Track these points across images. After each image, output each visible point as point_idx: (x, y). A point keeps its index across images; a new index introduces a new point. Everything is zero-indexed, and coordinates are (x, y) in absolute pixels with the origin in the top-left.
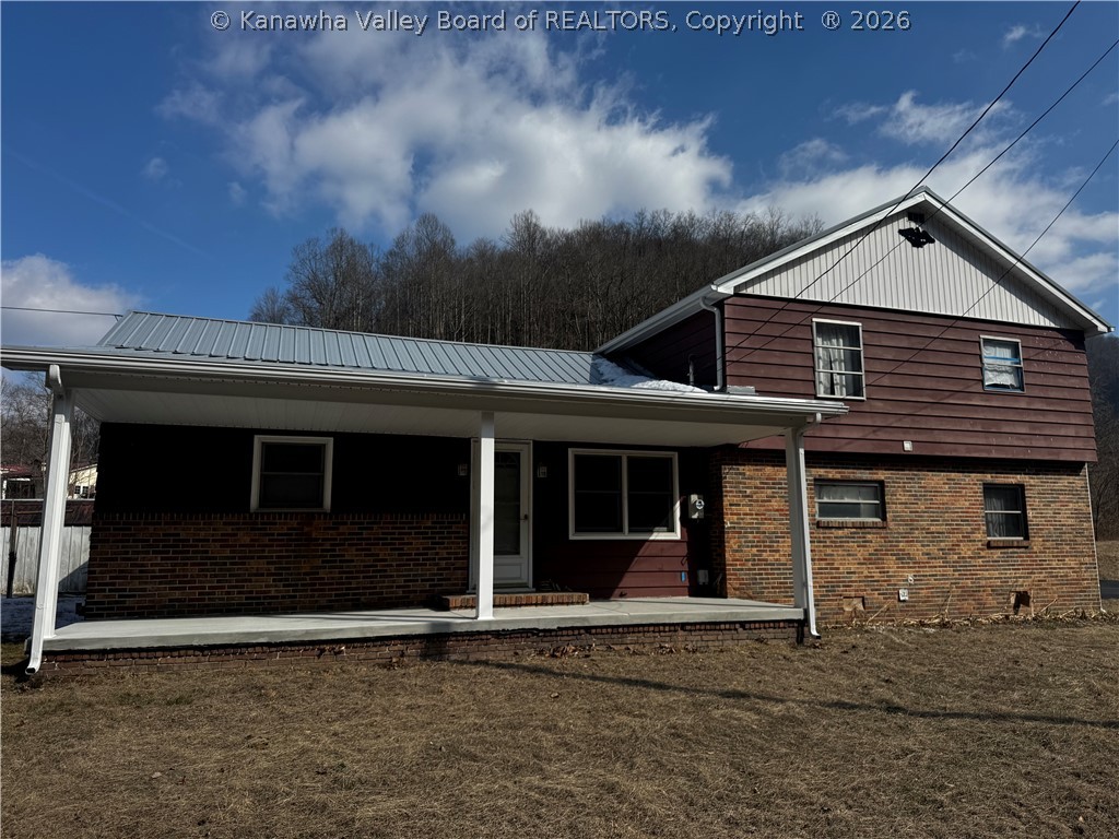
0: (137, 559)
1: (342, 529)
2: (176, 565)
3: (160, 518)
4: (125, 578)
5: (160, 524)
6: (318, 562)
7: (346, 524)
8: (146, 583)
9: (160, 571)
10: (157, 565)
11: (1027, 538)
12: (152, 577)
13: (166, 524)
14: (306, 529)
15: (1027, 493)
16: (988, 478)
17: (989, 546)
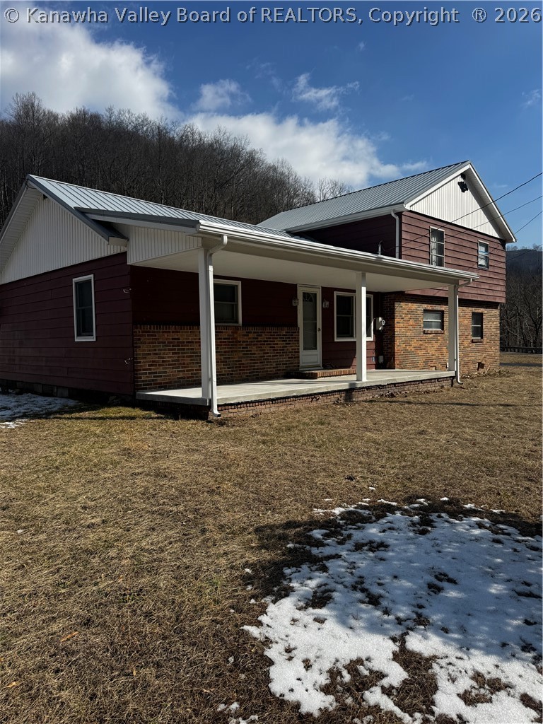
0: (160, 354)
1: (250, 335)
2: (179, 357)
3: (169, 328)
4: (156, 365)
5: (170, 332)
6: (241, 355)
7: (251, 332)
8: (166, 368)
9: (173, 361)
10: (171, 357)
11: (482, 338)
12: (169, 365)
13: (173, 332)
14: (235, 335)
15: (484, 317)
16: (474, 310)
17: (472, 342)
